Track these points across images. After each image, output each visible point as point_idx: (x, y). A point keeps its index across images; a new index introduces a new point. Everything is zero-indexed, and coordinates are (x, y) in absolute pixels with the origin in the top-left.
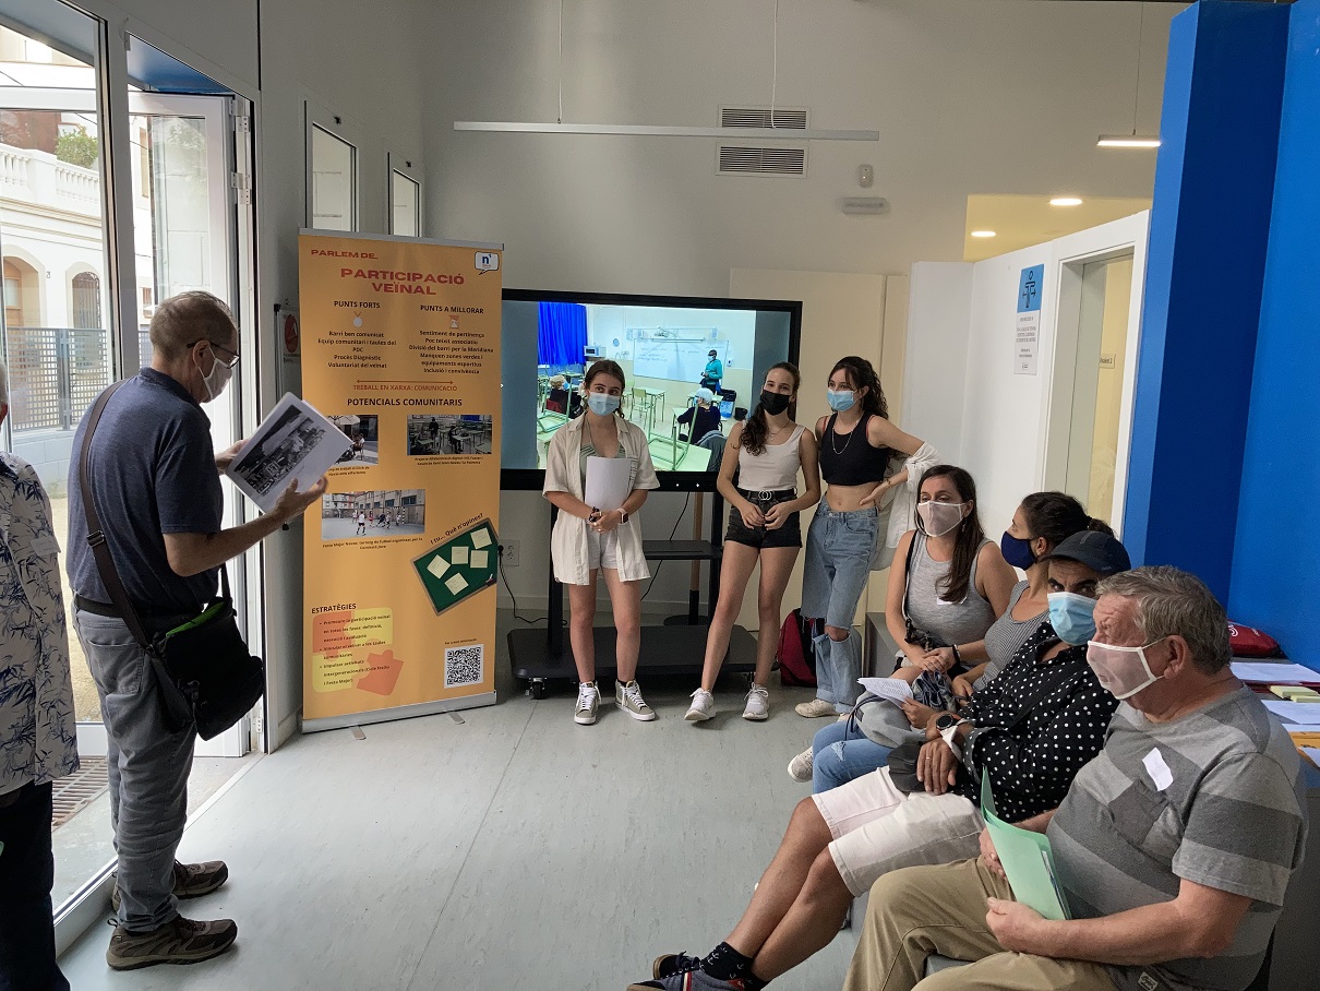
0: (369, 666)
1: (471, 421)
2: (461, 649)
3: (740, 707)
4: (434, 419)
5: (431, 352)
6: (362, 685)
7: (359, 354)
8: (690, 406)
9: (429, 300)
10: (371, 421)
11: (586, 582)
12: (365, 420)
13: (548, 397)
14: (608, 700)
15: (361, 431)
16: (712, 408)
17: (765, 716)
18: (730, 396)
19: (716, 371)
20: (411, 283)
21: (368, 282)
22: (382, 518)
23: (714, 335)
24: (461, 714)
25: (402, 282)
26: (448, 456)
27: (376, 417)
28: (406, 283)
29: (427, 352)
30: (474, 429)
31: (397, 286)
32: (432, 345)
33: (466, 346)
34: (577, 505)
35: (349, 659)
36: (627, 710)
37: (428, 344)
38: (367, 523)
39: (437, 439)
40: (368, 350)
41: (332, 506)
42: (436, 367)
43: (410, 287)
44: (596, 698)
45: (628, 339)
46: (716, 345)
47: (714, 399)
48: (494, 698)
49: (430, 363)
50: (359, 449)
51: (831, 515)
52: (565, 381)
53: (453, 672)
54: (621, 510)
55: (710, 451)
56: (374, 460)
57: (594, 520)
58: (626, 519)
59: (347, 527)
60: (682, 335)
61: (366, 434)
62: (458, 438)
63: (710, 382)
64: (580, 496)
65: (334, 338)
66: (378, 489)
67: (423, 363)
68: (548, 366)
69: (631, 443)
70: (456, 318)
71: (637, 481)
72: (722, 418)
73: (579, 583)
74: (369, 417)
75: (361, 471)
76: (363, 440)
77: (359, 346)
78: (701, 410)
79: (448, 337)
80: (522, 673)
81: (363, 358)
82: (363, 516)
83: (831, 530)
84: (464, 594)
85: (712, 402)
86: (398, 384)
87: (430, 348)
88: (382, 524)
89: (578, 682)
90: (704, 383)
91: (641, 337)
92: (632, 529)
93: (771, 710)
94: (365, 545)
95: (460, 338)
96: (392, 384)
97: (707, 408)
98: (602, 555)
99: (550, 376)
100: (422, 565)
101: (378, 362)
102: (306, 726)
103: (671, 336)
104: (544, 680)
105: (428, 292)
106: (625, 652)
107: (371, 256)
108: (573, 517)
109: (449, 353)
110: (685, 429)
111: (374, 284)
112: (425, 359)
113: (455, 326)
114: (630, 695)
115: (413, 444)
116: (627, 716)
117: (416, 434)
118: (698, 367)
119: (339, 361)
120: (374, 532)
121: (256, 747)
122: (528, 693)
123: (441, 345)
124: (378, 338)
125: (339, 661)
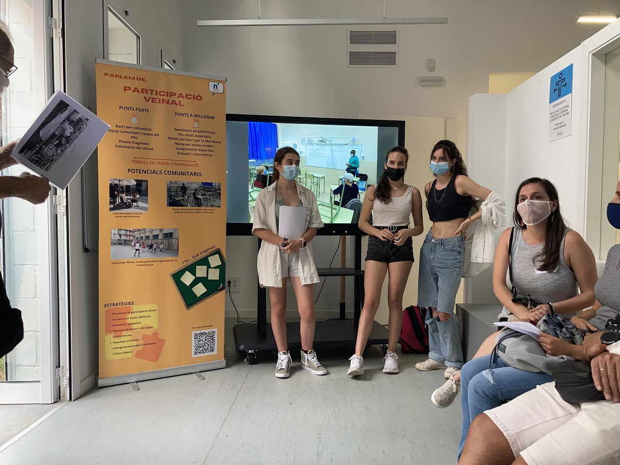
0: (143, 343)
1: (207, 186)
2: (202, 331)
3: (380, 366)
4: (184, 184)
5: (182, 142)
6: (139, 355)
7: (136, 140)
8: (340, 184)
9: (180, 109)
10: (143, 184)
11: (280, 285)
12: (139, 183)
13: (255, 179)
14: (296, 364)
15: (137, 190)
16: (353, 185)
17: (397, 371)
18: (364, 177)
19: (355, 163)
20: (169, 98)
21: (142, 95)
22: (151, 246)
23: (354, 141)
24: (203, 374)
25: (163, 97)
26: (192, 208)
27: (147, 181)
28: (165, 98)
29: (179, 142)
30: (209, 191)
31: (159, 99)
32: (182, 137)
33: (204, 139)
34: (273, 237)
35: (130, 338)
36: (308, 369)
37: (180, 137)
38: (141, 249)
39: (186, 197)
40: (141, 138)
41: (118, 237)
42: (185, 152)
43: (168, 100)
44: (289, 362)
45: (302, 143)
46: (354, 147)
47: (355, 180)
48: (224, 364)
49: (181, 149)
50: (136, 201)
51: (433, 240)
52: (265, 170)
53: (197, 347)
54: (302, 239)
55: (353, 211)
56: (146, 209)
57: (285, 246)
58: (305, 245)
59: (127, 252)
60: (334, 141)
61: (140, 192)
62: (199, 197)
63: (352, 169)
64: (275, 232)
65: (118, 129)
66: (148, 228)
67: (176, 149)
68: (255, 161)
69: (306, 199)
70: (197, 121)
71: (310, 222)
72: (360, 191)
73: (276, 286)
74: (142, 181)
75: (137, 216)
76: (138, 196)
77: (136, 135)
78: (347, 186)
79: (192, 133)
80: (242, 347)
81: (138, 144)
82: (138, 244)
83: (433, 250)
84: (204, 296)
85: (354, 181)
86: (161, 161)
87: (181, 139)
88: (151, 250)
89: (277, 352)
90: (348, 170)
91: (310, 143)
92: (308, 252)
93: (401, 366)
94: (139, 264)
95: (200, 134)
96: (157, 161)
97: (350, 185)
98: (289, 269)
99: (257, 167)
100: (177, 277)
101: (148, 147)
102: (101, 382)
103: (328, 142)
104: (255, 352)
105: (180, 105)
106: (306, 331)
107: (143, 80)
108: (271, 245)
109: (193, 143)
110: (338, 198)
111: (145, 97)
112: (178, 146)
113: (196, 126)
114: (310, 359)
115: (170, 199)
116: (309, 373)
117: (173, 193)
118: (344, 161)
119: (121, 144)
120: (146, 255)
121: (64, 397)
122: (245, 360)
123: (188, 138)
124: (147, 132)
125: (122, 339)
